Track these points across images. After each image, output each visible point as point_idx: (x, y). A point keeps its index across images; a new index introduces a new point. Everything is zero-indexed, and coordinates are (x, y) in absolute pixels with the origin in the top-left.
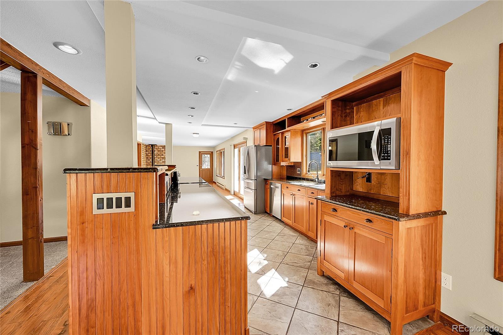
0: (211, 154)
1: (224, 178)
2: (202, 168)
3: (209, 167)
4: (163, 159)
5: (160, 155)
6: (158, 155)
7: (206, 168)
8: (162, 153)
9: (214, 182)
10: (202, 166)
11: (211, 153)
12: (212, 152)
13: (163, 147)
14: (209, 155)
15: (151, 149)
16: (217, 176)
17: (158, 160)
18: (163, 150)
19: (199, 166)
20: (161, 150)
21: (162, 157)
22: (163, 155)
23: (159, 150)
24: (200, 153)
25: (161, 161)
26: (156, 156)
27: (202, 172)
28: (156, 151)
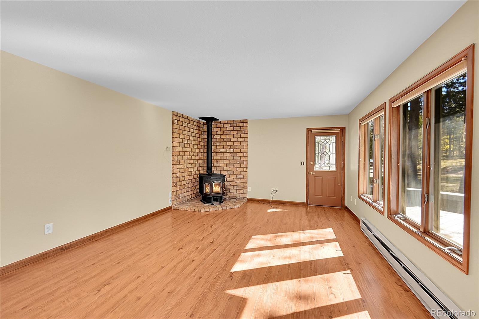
0: (341, 133)
2: (315, 170)
3: (333, 168)
4: (230, 149)
5: (225, 140)
6: (222, 140)
7: (326, 169)
8: (229, 136)
9: (346, 207)
10: (313, 165)
11: (338, 131)
12: (343, 129)
13: (231, 124)
14: (333, 138)
15: (206, 130)
16: (359, 197)
17: (221, 150)
18: (230, 131)
19: (305, 164)
20: (227, 131)
21: (229, 143)
22: (230, 141)
23: (224, 131)
24: (309, 132)
25: (227, 152)
26: (219, 143)
27: (315, 179)
28: (219, 133)
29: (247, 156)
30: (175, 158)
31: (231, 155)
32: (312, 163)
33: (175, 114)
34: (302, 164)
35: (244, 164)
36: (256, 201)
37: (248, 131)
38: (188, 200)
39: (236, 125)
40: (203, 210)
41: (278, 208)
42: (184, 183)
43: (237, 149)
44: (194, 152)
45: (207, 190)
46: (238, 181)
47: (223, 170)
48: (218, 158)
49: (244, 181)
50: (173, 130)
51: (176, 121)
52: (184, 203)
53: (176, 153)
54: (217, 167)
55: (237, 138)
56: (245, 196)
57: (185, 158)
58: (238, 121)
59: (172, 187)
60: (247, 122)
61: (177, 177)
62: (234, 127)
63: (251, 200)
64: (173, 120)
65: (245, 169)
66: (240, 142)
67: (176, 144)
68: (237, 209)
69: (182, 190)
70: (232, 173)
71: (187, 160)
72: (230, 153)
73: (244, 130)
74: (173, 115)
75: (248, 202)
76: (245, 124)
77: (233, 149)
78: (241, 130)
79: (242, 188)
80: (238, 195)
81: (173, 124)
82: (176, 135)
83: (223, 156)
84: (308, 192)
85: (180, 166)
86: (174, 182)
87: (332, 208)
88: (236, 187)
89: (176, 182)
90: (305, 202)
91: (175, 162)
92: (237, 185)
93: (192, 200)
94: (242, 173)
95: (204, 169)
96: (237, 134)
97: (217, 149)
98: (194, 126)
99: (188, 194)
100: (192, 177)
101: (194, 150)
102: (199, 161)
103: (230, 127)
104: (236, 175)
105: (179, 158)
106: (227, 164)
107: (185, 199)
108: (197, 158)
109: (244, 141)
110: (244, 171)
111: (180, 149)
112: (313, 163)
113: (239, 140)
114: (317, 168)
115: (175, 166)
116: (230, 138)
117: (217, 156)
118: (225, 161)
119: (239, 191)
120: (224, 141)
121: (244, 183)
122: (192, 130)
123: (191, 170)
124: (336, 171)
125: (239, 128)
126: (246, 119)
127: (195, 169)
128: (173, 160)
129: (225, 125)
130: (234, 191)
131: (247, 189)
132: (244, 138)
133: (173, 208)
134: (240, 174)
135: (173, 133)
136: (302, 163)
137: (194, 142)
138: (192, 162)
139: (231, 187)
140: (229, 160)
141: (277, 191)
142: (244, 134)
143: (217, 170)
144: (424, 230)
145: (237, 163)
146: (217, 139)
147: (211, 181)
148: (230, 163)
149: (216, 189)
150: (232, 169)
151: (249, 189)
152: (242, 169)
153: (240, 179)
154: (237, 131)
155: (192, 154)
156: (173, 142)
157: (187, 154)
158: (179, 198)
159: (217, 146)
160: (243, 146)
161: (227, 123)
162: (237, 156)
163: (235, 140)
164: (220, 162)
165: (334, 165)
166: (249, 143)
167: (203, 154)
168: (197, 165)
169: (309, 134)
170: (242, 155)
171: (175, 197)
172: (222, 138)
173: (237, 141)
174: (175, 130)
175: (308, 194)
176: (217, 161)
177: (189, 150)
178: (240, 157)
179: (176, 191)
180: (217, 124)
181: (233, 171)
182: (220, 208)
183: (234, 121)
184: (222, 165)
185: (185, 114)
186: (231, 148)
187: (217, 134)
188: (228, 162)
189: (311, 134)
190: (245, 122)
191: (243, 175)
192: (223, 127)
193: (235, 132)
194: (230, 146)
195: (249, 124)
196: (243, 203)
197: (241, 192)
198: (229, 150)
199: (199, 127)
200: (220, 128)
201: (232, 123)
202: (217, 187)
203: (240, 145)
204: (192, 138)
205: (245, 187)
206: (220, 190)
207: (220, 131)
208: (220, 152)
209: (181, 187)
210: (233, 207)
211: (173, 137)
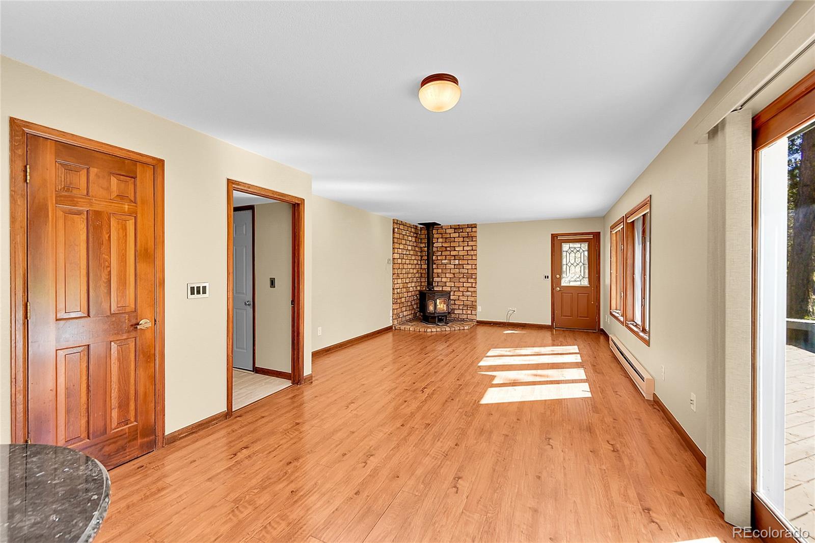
0: (594, 241)
1: (646, 337)
2: (562, 285)
3: (586, 283)
6: (444, 249)
7: (576, 283)
9: (602, 330)
10: (560, 279)
11: (591, 237)
12: (597, 235)
14: (585, 246)
15: (426, 236)
16: (611, 314)
17: (443, 261)
18: (454, 238)
19: (550, 277)
20: (450, 237)
21: (453, 253)
22: (455, 250)
23: (446, 238)
24: (554, 239)
25: (450, 264)
26: (440, 253)
27: (562, 296)
28: (440, 240)
29: (476, 269)
30: (396, 271)
31: (456, 267)
32: (558, 276)
33: (395, 222)
34: (545, 278)
35: (472, 278)
36: (488, 324)
37: (477, 237)
38: (407, 321)
39: (461, 230)
40: (429, 330)
41: (516, 330)
42: (403, 300)
43: (463, 259)
44: (412, 264)
45: (431, 308)
46: (465, 299)
47: (446, 286)
48: (440, 271)
49: (473, 299)
50: (393, 240)
51: (396, 229)
52: (403, 324)
53: (397, 266)
54: (438, 282)
55: (464, 246)
56: (473, 317)
57: (404, 271)
58: (464, 225)
59: (393, 304)
60: (476, 227)
61: (398, 293)
62: (459, 233)
63: (481, 323)
64: (393, 229)
65: (474, 284)
66: (468, 251)
67: (396, 256)
68: (467, 331)
69: (401, 308)
70: (457, 290)
71: (406, 273)
72: (455, 265)
73: (472, 237)
74: (393, 223)
75: (477, 325)
76: (474, 230)
77: (459, 260)
78: (468, 237)
79: (470, 308)
80: (465, 317)
81: (394, 232)
82: (397, 246)
83: (446, 268)
84: (554, 312)
85: (399, 281)
86: (395, 299)
87: (584, 332)
88: (463, 306)
89: (397, 299)
90: (550, 324)
91: (396, 276)
92: (463, 305)
93: (410, 321)
94: (469, 289)
95: (421, 285)
96: (463, 241)
97: (438, 260)
98: (411, 233)
99: (407, 314)
100: (410, 294)
101: (412, 262)
102: (417, 275)
103: (455, 232)
104: (463, 292)
105: (399, 271)
106: (450, 278)
107: (404, 319)
108: (415, 271)
109: (472, 250)
110: (472, 287)
111: (399, 261)
112: (560, 276)
113: (466, 248)
114: (564, 282)
115: (396, 280)
116: (455, 247)
117: (438, 268)
118: (448, 275)
119: (467, 312)
120: (446, 250)
121: (472, 301)
122: (410, 238)
123: (409, 285)
124: (589, 286)
125: (465, 234)
126: (475, 223)
127: (413, 284)
128: (393, 274)
129: (448, 231)
130: (460, 312)
131: (476, 308)
132: (472, 246)
133: (394, 328)
134: (468, 291)
135: (393, 243)
136: (545, 276)
137: (412, 253)
138: (410, 276)
139: (456, 307)
140: (454, 274)
141: (514, 311)
142: (472, 241)
143: (438, 286)
144: (643, 329)
145: (463, 277)
146: (437, 247)
147: (436, 298)
148: (454, 277)
149: (441, 306)
150: (457, 284)
151: (479, 309)
152: (470, 285)
153: (468, 296)
154: (464, 237)
155: (410, 266)
156: (393, 254)
157: (405, 266)
158: (399, 318)
159: (437, 256)
160: (471, 256)
161: (451, 228)
162: (463, 268)
163: (461, 248)
164: (442, 276)
165: (587, 279)
166: (479, 252)
167: (420, 266)
168: (415, 280)
169: (554, 241)
170: (470, 267)
171: (396, 316)
172: (445, 247)
173: (463, 250)
174: (396, 240)
175: (554, 315)
176: (438, 275)
177: (408, 262)
178: (468, 269)
179: (397, 309)
180: (437, 230)
181: (459, 287)
182: (448, 329)
183: (459, 225)
184: (444, 280)
185: (404, 221)
186: (456, 258)
187: (437, 242)
188: (452, 276)
189: (557, 241)
190: (474, 226)
191: (472, 292)
192: (446, 233)
193: (461, 239)
194: (454, 256)
195: (478, 229)
196: (472, 325)
197: (469, 312)
198: (453, 261)
199: (417, 234)
200: (442, 234)
201: (457, 228)
202: (442, 305)
203: (468, 255)
204: (410, 248)
205: (473, 307)
206: (445, 308)
207: (442, 238)
208: (442, 264)
209: (401, 306)
210: (462, 328)
211: (393, 248)
